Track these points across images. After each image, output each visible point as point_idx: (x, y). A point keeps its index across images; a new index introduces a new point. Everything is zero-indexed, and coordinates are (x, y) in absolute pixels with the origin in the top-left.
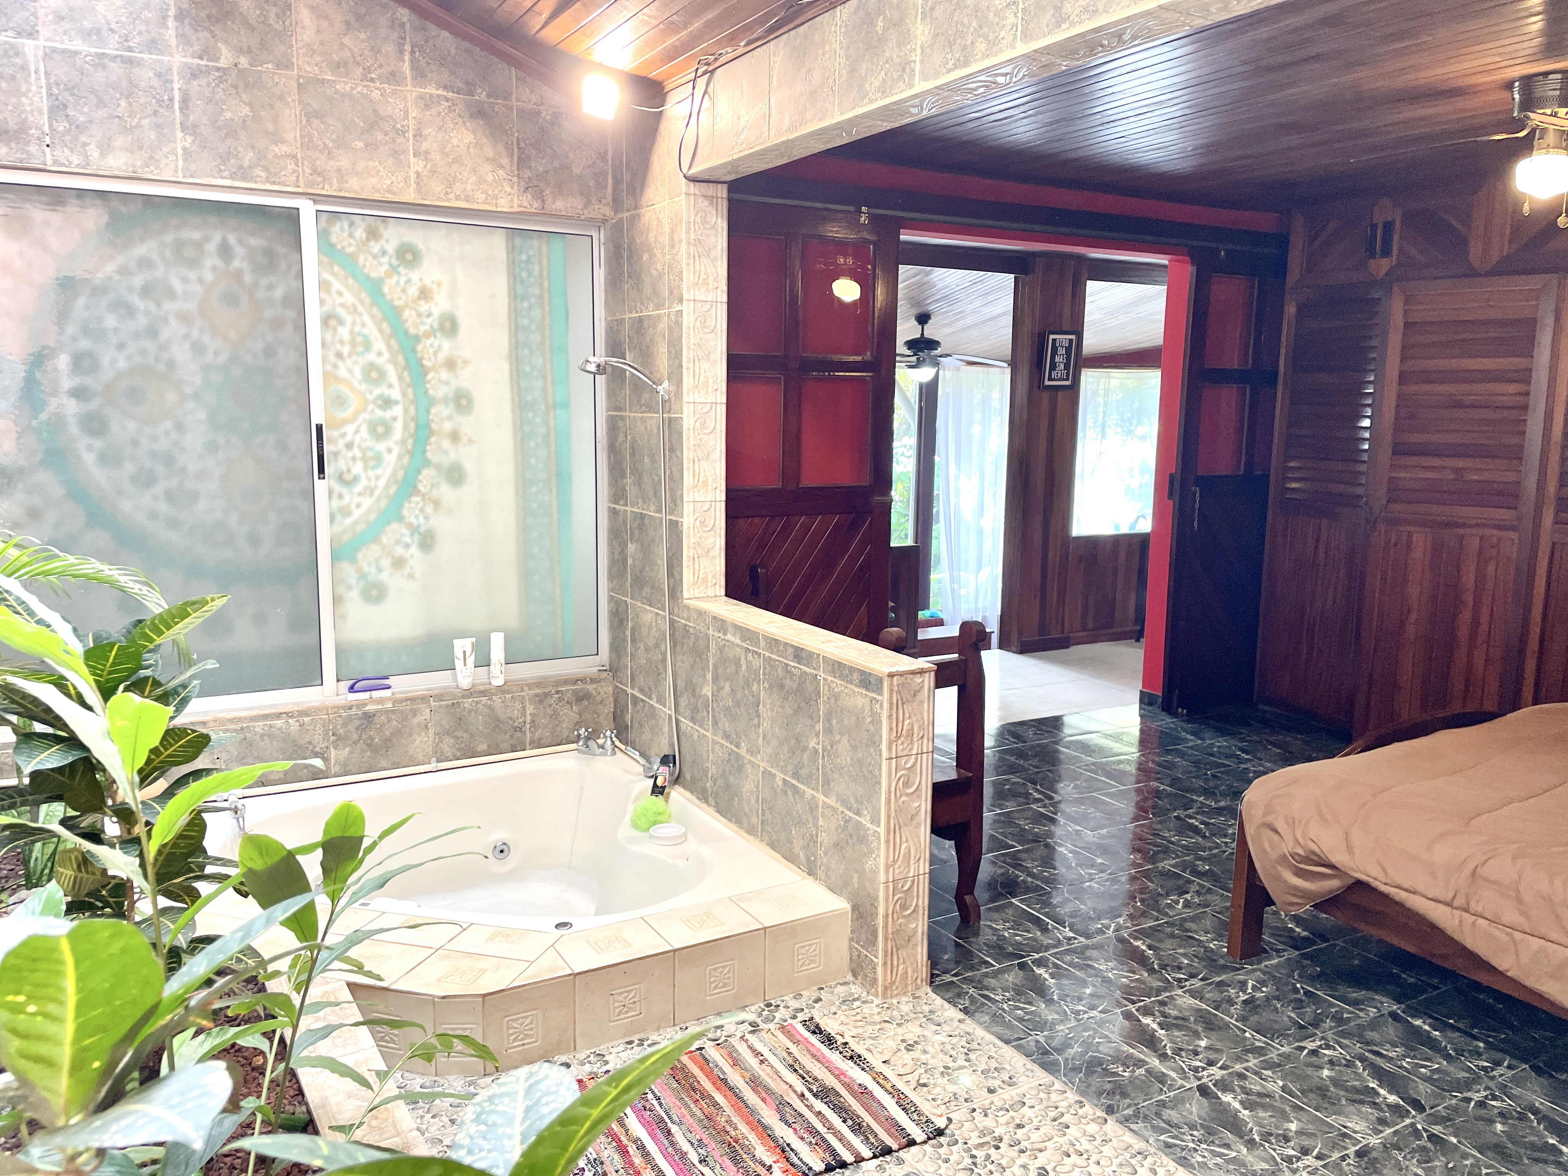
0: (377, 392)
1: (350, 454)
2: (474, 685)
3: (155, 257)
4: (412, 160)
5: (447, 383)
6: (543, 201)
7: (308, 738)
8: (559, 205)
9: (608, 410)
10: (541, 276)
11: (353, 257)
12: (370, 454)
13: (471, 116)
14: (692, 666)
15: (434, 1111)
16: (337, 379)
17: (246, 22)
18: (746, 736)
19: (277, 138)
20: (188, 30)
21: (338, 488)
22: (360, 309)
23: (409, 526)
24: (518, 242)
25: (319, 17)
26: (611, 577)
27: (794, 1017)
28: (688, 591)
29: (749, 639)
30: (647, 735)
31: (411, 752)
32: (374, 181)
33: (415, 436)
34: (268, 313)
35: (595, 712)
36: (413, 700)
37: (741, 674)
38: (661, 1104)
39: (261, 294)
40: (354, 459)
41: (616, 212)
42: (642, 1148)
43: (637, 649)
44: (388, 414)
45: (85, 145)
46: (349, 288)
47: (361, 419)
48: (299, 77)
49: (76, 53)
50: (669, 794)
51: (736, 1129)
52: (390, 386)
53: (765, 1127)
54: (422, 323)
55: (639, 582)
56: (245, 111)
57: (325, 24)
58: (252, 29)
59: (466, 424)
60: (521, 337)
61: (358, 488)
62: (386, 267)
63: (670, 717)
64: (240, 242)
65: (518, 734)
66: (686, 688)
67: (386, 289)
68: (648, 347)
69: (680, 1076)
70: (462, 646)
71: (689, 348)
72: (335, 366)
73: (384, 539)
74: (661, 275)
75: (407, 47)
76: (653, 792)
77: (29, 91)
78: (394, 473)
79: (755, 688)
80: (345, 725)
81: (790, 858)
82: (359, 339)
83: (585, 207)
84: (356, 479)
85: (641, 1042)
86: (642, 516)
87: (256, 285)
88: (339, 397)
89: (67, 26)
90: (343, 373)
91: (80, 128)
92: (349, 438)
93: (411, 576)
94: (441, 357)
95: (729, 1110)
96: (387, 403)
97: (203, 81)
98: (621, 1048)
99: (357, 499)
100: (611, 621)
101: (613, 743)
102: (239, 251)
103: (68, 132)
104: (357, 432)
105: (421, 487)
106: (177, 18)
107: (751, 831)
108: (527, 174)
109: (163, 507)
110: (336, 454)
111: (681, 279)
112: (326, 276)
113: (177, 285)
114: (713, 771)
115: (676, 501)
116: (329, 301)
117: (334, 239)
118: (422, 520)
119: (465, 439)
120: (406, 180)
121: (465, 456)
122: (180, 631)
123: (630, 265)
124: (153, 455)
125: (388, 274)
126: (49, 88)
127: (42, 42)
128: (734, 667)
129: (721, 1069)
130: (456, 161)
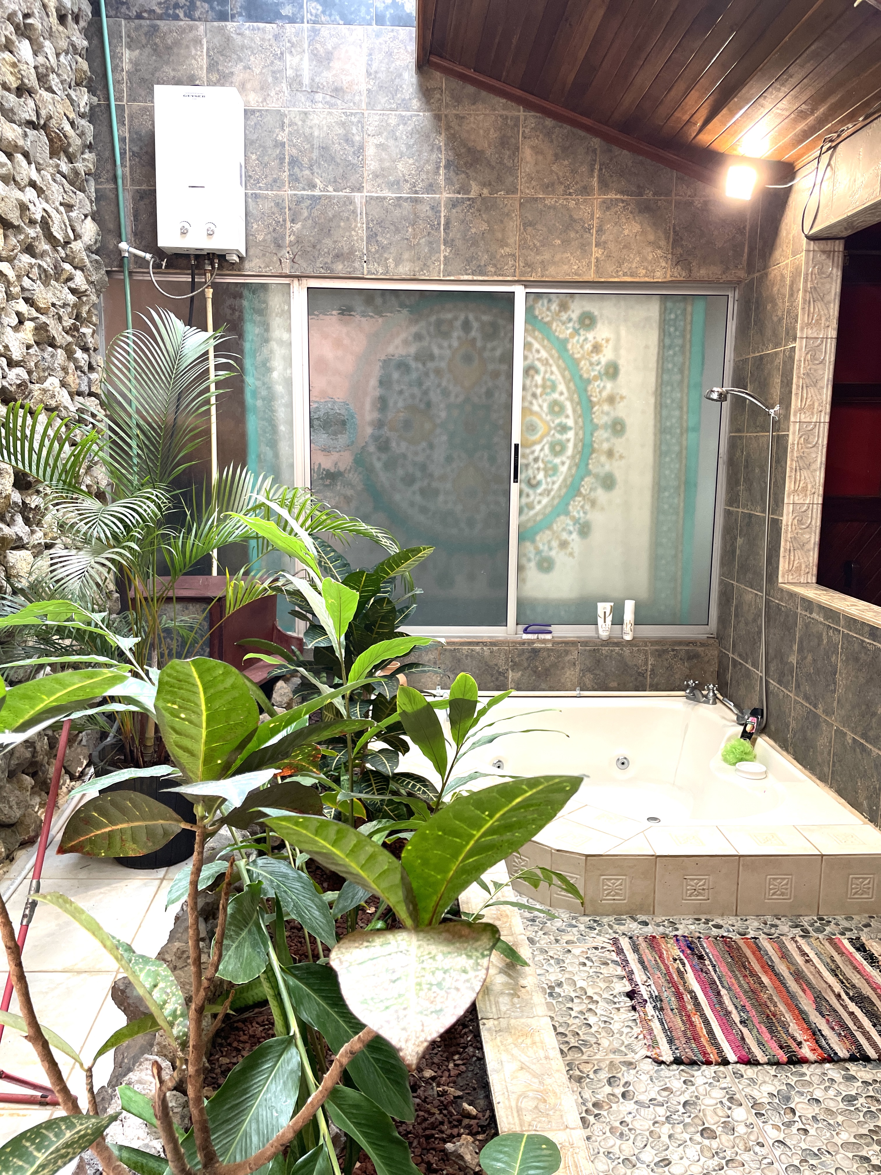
0: (557, 421)
1: (536, 466)
2: (610, 638)
3: (424, 332)
4: (594, 249)
5: (608, 414)
6: (690, 271)
7: (495, 662)
8: (702, 273)
9: (730, 432)
10: (684, 330)
11: (548, 324)
12: (549, 466)
13: (640, 212)
14: (782, 639)
15: (546, 930)
16: (532, 412)
17: (489, 164)
18: (823, 698)
19: (503, 243)
20: (452, 173)
21: (526, 489)
22: (551, 361)
23: (573, 518)
24: (669, 304)
25: (537, 153)
26: (722, 564)
27: (843, 934)
28: (783, 576)
29: (831, 618)
30: (742, 691)
31: (563, 681)
32: (566, 267)
33: (581, 453)
34: (491, 367)
35: (702, 669)
36: (566, 643)
37: (822, 647)
38: (715, 971)
39: (487, 354)
40: (538, 469)
41: (749, 273)
42: (695, 998)
43: (739, 622)
44: (565, 437)
45: (386, 259)
46: (544, 347)
47: (545, 440)
48: (521, 198)
49: (385, 198)
50: (755, 739)
51: (775, 1006)
52: (567, 417)
53: (802, 1012)
54: (593, 370)
55: (744, 568)
56: (485, 226)
57: (540, 158)
58: (493, 168)
59: (619, 444)
60: (666, 377)
61: (539, 491)
62: (570, 331)
63: (761, 677)
64: (477, 319)
65: (640, 678)
66: (776, 656)
67: (569, 346)
68: (765, 379)
69: (735, 953)
70: (604, 608)
71: (798, 377)
72: (531, 403)
73: (555, 527)
74: (780, 320)
75: (597, 167)
76: (742, 736)
77: (356, 226)
78: (565, 480)
79: (833, 659)
80: (519, 655)
81: (855, 805)
82: (549, 383)
83: (724, 273)
84: (539, 483)
85: (707, 922)
86: (750, 516)
87: (484, 348)
88: (532, 425)
89: (379, 181)
90: (536, 408)
91: (384, 248)
92: (536, 454)
93: (571, 554)
94: (605, 394)
95: (771, 991)
96: (564, 429)
97: (459, 209)
98: (690, 922)
99: (538, 498)
100: (720, 598)
101: (715, 695)
102: (475, 325)
103: (377, 251)
104: (542, 450)
105: (582, 490)
106: (446, 167)
107: (822, 778)
108: (679, 251)
109: (418, 498)
110: (527, 466)
111: (797, 321)
112: (530, 339)
113: (436, 351)
114: (793, 724)
115: (778, 503)
116: (530, 356)
117: (537, 312)
118: (582, 514)
119: (617, 455)
120: (589, 264)
121: (616, 468)
122: (405, 569)
123: (756, 315)
124: (415, 464)
125: (572, 336)
126: (368, 224)
127: (365, 194)
128: (816, 640)
129: (770, 958)
130: (625, 247)
